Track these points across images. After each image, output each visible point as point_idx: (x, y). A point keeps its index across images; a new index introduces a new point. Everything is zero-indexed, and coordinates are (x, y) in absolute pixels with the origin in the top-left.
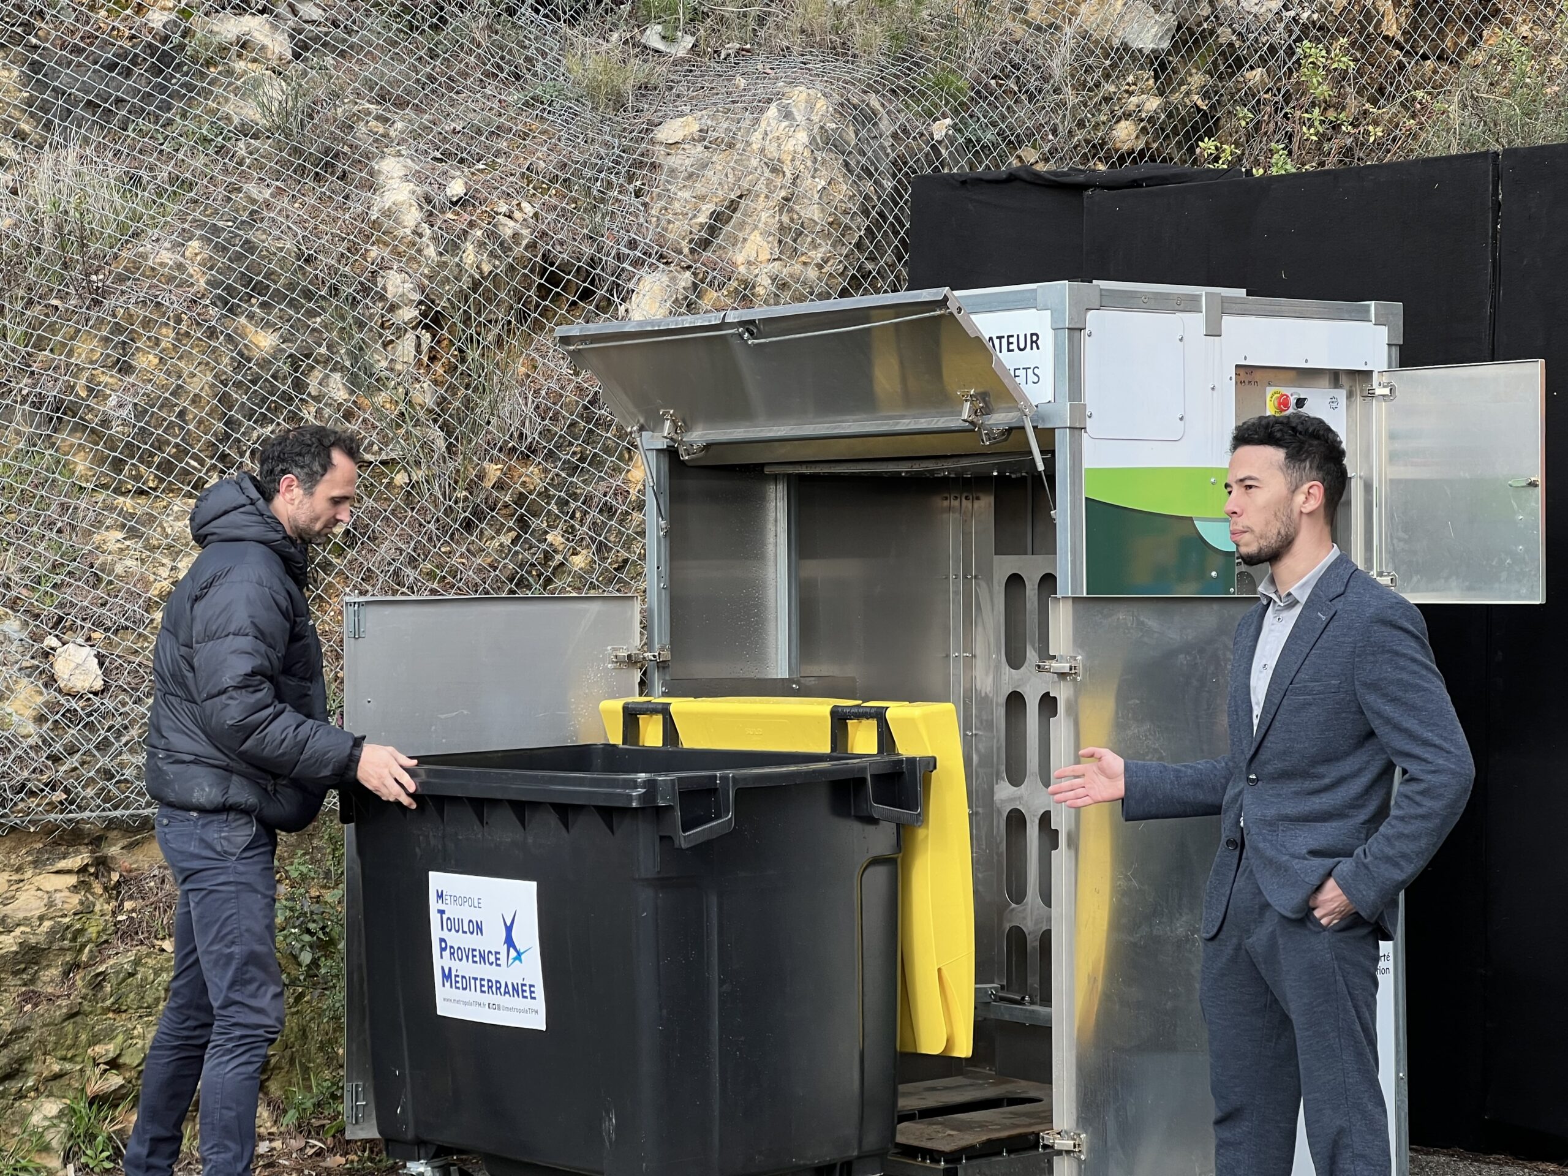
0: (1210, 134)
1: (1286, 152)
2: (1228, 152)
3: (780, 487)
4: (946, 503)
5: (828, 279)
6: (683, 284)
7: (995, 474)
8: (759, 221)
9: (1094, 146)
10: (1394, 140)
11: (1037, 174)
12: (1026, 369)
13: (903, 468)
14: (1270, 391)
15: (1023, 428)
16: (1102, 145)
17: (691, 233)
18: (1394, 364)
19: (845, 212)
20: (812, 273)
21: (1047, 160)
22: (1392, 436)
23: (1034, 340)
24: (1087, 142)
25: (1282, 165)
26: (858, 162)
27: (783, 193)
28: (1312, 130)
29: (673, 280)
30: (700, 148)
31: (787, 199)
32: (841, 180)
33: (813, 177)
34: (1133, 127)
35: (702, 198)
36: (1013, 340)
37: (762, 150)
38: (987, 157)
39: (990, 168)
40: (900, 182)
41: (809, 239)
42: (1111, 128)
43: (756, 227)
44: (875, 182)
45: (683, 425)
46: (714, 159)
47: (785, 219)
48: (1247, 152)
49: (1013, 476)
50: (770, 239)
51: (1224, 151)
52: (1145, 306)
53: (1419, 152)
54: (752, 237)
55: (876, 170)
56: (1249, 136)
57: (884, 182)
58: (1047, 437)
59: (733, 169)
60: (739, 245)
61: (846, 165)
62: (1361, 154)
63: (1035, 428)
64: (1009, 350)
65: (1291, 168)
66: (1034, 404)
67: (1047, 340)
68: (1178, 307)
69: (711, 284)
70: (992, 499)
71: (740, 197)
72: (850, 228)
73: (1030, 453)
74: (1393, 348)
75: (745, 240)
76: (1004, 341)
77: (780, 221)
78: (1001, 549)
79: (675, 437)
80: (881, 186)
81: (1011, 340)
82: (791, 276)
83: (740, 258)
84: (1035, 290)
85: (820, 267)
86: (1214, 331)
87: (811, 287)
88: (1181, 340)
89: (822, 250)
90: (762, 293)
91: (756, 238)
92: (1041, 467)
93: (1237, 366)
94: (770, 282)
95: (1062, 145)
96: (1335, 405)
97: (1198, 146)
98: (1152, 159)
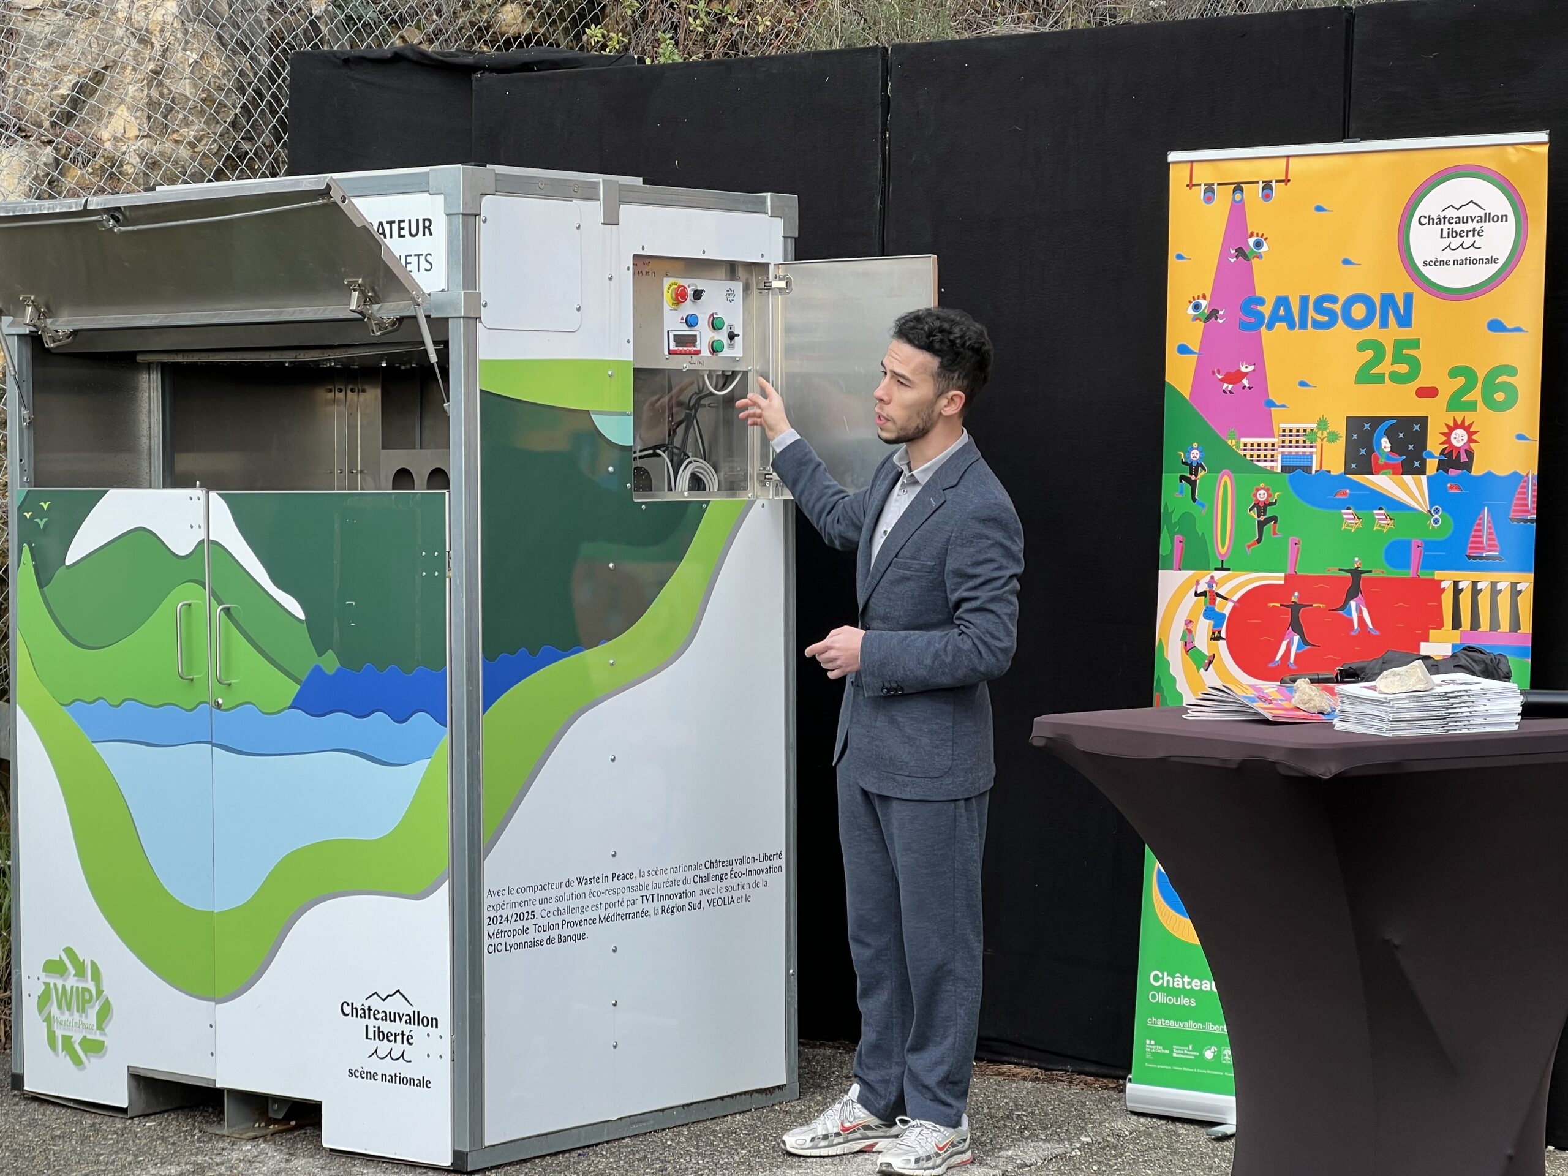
0: (596, 21)
1: (673, 42)
2: (615, 40)
3: (153, 376)
4: (330, 395)
5: (201, 159)
6: (44, 160)
7: (384, 365)
8: (126, 94)
9: (479, 29)
10: (777, 36)
11: (424, 54)
12: (419, 256)
13: (287, 358)
14: (668, 282)
15: (415, 317)
16: (488, 28)
17: (52, 105)
18: (789, 257)
19: (220, 89)
20: (184, 152)
21: (431, 42)
22: (788, 330)
23: (427, 226)
24: (473, 24)
25: (669, 54)
26: (232, 36)
27: (152, 66)
28: (698, 22)
29: (33, 155)
30: (60, 15)
31: (156, 72)
32: (214, 54)
33: (185, 50)
34: (519, 11)
35: (64, 68)
36: (405, 225)
37: (129, 19)
38: (369, 35)
39: (371, 47)
40: (277, 58)
41: (181, 116)
42: (496, 11)
43: (123, 101)
44: (251, 58)
45: (47, 311)
46: (77, 27)
47: (155, 94)
48: (633, 41)
49: (403, 368)
50: (138, 114)
51: (611, 39)
52: (540, 192)
53: (801, 48)
54: (119, 112)
55: (252, 45)
56: (635, 25)
57: (261, 58)
58: (440, 325)
59: (97, 38)
60: (105, 119)
61: (220, 38)
62: (745, 48)
63: (428, 317)
64: (400, 236)
65: (678, 59)
66: (427, 292)
67: (440, 226)
68: (574, 194)
69: (74, 161)
70: (379, 392)
71: (106, 68)
72: (225, 106)
73: (423, 343)
74: (789, 240)
75: (111, 114)
76: (395, 226)
77: (149, 96)
78: (387, 444)
79: (38, 324)
80: (257, 62)
81: (402, 225)
82: (162, 154)
83: (106, 134)
84: (427, 174)
85: (192, 145)
86: (612, 220)
87: (183, 167)
88: (578, 228)
89: (196, 127)
90: (130, 171)
91: (123, 112)
92: (433, 358)
93: (635, 256)
94: (138, 160)
95: (447, 26)
96: (731, 297)
97: (585, 33)
98: (538, 43)
